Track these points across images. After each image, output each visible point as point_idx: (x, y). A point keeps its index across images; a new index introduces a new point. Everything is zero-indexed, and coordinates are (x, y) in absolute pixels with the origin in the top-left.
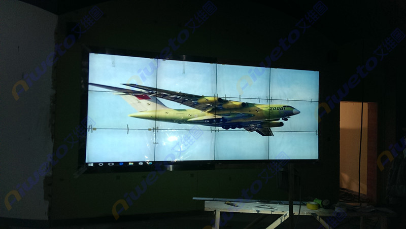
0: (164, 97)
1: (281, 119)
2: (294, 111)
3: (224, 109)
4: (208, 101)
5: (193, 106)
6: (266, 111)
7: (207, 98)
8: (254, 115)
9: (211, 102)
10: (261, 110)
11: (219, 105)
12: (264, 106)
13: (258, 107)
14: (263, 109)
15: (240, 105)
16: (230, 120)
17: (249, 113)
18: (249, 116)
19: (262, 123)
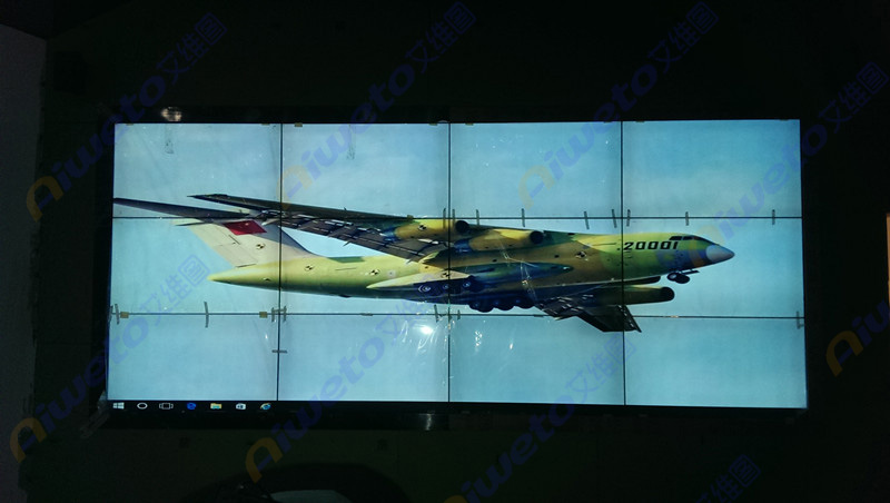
0: (300, 224)
1: (664, 277)
2: (710, 252)
3: (474, 253)
4: (425, 232)
5: (383, 246)
6: (610, 256)
7: (423, 222)
8: (571, 269)
9: (435, 235)
10: (596, 252)
11: (457, 240)
12: (602, 239)
13: (584, 241)
14: (601, 248)
15: (523, 240)
16: (493, 285)
17: (556, 261)
18: (556, 269)
19: (598, 293)
